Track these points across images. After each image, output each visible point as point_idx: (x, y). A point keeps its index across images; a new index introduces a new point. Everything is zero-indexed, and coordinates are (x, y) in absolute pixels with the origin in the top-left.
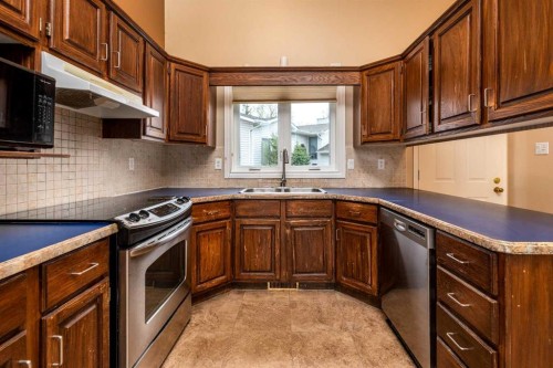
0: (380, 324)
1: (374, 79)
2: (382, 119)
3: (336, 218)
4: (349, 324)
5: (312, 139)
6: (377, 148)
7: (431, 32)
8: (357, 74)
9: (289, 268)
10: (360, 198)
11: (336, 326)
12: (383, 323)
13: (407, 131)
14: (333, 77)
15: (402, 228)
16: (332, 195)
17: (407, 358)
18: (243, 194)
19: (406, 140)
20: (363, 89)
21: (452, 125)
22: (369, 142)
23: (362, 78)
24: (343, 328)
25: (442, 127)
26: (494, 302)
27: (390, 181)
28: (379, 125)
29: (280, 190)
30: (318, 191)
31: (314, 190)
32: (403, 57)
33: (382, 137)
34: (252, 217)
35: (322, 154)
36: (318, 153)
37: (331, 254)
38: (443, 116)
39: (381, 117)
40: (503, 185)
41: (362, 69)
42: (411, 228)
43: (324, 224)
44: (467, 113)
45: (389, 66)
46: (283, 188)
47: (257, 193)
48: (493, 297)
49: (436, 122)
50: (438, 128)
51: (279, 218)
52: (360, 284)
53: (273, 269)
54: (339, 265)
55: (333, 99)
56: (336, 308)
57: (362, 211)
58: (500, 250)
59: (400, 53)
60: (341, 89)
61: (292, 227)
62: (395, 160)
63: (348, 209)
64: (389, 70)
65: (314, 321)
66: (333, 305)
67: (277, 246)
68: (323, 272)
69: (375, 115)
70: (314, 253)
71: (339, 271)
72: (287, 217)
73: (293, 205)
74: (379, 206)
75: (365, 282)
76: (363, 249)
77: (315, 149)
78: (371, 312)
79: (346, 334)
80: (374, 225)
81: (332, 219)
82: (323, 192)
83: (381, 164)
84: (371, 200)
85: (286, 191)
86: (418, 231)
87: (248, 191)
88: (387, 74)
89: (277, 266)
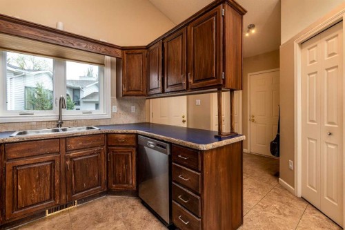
0: (138, 205)
1: (130, 56)
2: (136, 82)
3: (108, 146)
4: (120, 215)
5: (76, 91)
6: (131, 100)
7: (163, 38)
8: (119, 51)
9: (69, 191)
10: (125, 131)
11: (111, 220)
12: (140, 205)
13: (150, 90)
14: (103, 49)
15: (152, 146)
16: (104, 130)
17: (156, 219)
18: (15, 136)
19: (149, 95)
20: (124, 62)
21: (173, 89)
22: (128, 95)
23: (123, 54)
24: (116, 219)
25: (168, 90)
26: (199, 174)
27: (138, 119)
28: (134, 85)
29: (58, 131)
30: (92, 128)
31: (88, 128)
32: (147, 47)
33: (135, 93)
34: (28, 157)
35: (84, 102)
36: (81, 101)
37: (104, 171)
38: (169, 84)
39: (135, 80)
40: (185, 119)
41: (123, 49)
42: (158, 145)
43: (99, 152)
44: (181, 84)
45: (139, 51)
46: (59, 128)
47: (31, 134)
48: (199, 172)
49: (166, 87)
50: (166, 90)
51: (59, 153)
52: (125, 186)
53: (53, 197)
54: (110, 178)
55: (102, 64)
56: (109, 208)
57: (126, 138)
58: (202, 149)
59: (146, 45)
60: (108, 58)
61: (71, 159)
62: (141, 106)
63: (117, 139)
64: (140, 53)
65: (94, 224)
66: (107, 207)
67: (57, 176)
68: (98, 186)
69: (131, 79)
70: (91, 174)
71: (110, 181)
72: (66, 151)
73: (73, 141)
74: (137, 134)
75: (128, 183)
76: (127, 163)
77: (78, 98)
78: (132, 201)
79: (119, 222)
80: (134, 147)
81: (105, 147)
82: (97, 129)
83: (133, 108)
84: (132, 131)
85: (64, 130)
86: (162, 147)
87: (20, 134)
88: (139, 55)
89: (57, 193)
